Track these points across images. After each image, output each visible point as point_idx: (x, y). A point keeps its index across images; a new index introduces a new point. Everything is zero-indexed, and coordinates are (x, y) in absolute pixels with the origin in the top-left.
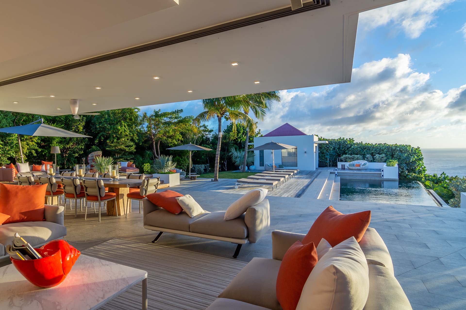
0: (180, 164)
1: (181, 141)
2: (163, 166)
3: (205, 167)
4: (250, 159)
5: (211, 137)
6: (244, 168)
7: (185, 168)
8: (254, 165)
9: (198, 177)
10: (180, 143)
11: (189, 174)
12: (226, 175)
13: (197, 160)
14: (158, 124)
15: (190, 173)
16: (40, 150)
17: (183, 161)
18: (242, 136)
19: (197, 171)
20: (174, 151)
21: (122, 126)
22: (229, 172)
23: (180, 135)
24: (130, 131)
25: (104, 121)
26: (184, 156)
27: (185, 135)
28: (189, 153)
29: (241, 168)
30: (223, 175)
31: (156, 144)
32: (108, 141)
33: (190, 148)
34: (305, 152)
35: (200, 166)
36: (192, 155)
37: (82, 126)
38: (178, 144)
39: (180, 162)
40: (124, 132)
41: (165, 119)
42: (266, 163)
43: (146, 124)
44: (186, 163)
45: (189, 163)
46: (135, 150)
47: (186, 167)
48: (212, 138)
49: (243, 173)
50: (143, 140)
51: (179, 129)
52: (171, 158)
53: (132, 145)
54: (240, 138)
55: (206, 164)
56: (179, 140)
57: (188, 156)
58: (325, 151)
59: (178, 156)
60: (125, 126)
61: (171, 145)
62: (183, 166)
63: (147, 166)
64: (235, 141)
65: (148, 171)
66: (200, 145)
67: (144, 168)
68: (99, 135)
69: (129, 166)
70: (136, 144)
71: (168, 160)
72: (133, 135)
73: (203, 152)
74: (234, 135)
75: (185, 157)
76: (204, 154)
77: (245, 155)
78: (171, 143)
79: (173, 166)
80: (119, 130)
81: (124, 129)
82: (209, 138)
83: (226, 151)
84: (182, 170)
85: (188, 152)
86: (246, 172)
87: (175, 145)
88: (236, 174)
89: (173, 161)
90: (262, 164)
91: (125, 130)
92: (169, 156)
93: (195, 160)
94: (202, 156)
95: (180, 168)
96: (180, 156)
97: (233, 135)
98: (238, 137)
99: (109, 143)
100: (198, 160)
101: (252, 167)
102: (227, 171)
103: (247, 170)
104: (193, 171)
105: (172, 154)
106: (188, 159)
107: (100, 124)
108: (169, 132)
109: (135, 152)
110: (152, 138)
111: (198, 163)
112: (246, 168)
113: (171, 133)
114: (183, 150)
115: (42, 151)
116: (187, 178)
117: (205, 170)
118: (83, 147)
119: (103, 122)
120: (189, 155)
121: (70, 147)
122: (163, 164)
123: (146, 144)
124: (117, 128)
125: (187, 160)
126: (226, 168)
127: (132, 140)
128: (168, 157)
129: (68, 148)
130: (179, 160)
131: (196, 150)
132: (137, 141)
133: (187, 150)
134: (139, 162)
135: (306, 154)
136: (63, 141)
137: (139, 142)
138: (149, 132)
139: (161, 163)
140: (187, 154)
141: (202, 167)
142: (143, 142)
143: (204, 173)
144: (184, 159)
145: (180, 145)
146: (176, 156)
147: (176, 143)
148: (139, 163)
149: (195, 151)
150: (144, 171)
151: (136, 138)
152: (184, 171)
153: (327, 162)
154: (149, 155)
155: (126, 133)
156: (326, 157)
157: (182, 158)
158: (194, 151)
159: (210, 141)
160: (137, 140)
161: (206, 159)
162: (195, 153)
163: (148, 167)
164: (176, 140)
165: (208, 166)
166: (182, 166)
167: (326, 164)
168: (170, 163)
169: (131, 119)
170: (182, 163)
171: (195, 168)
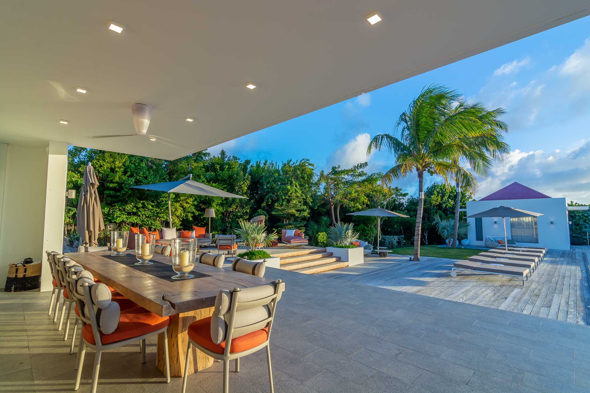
0: (366, 234)
1: (367, 205)
2: (340, 237)
3: (399, 239)
4: (463, 231)
5: (405, 202)
6: (454, 243)
7: (372, 240)
8: (467, 239)
9: (389, 253)
10: (365, 208)
11: (377, 249)
12: (430, 252)
13: (387, 229)
14: (338, 184)
15: (378, 247)
16: (197, 213)
17: (369, 231)
18: (448, 201)
19: (388, 244)
20: (357, 217)
21: (293, 186)
22: (433, 247)
23: (366, 198)
24: (303, 192)
25: (273, 181)
26: (371, 224)
27: (371, 197)
28: (377, 221)
29: (450, 242)
30: (424, 252)
31: (335, 209)
32: (276, 204)
33: (378, 214)
34: (552, 223)
35: (392, 238)
36: (381, 223)
37: (246, 186)
38: (363, 209)
39: (365, 231)
40: (295, 193)
41: (346, 177)
42: (487, 237)
43: (323, 184)
44: (373, 233)
45: (378, 233)
46: (309, 216)
47: (373, 238)
48: (408, 203)
49: (453, 250)
50: (320, 203)
51: (364, 189)
52: (351, 225)
53: (306, 209)
54: (444, 203)
55: (400, 236)
56: (364, 204)
57: (376, 224)
58: (581, 222)
59: (363, 224)
60: (296, 186)
61: (353, 210)
62: (370, 237)
63: (323, 235)
64: (439, 206)
65: (323, 242)
66: (392, 210)
67: (318, 238)
68: (267, 197)
69: (297, 236)
70: (311, 208)
71: (347, 229)
72: (307, 197)
73: (396, 221)
74: (437, 199)
75: (372, 226)
76: (396, 222)
77: (454, 225)
78: (354, 207)
79: (354, 238)
80: (289, 191)
81: (295, 189)
82: (403, 203)
83: (426, 219)
84: (368, 243)
85: (375, 218)
86: (457, 248)
87: (358, 210)
88: (444, 250)
89: (355, 230)
90: (479, 237)
91: (296, 191)
92: (349, 224)
93: (386, 229)
94: (394, 225)
95: (366, 240)
96: (365, 224)
97: (435, 199)
98: (442, 202)
99: (277, 206)
100: (389, 229)
101: (464, 242)
102: (428, 244)
103: (459, 245)
104: (382, 244)
105: (353, 221)
106: (376, 228)
107: (268, 184)
108: (350, 193)
109: (309, 218)
110: (330, 202)
111: (389, 233)
112: (457, 242)
113: (354, 195)
114: (370, 217)
115: (199, 215)
116: (374, 253)
117: (399, 243)
118: (248, 211)
119: (271, 181)
120: (378, 223)
121: (233, 211)
122: (341, 233)
123: (323, 209)
124: (286, 188)
125: (374, 229)
126: (427, 240)
127: (305, 203)
128: (347, 224)
129: (231, 211)
130: (364, 228)
131: (387, 217)
132: (310, 204)
133: (375, 217)
134: (313, 230)
135: (552, 226)
136: (225, 202)
137: (314, 206)
138: (326, 194)
139: (338, 233)
140: (374, 221)
141: (394, 239)
142: (319, 206)
143: (397, 247)
144: (371, 228)
145: (365, 210)
146: (360, 224)
147: (360, 207)
148: (313, 232)
149: (385, 219)
150: (319, 242)
151: (310, 200)
152: (371, 244)
153: (586, 238)
154: (325, 221)
155: (297, 194)
156: (584, 230)
157: (368, 227)
158: (384, 217)
159: (404, 206)
160: (312, 202)
161: (400, 228)
162: (385, 221)
163: (324, 237)
164: (360, 203)
165: (402, 238)
166: (368, 237)
167: (585, 241)
168: (350, 232)
169: (303, 178)
170: (368, 233)
171: (385, 240)
